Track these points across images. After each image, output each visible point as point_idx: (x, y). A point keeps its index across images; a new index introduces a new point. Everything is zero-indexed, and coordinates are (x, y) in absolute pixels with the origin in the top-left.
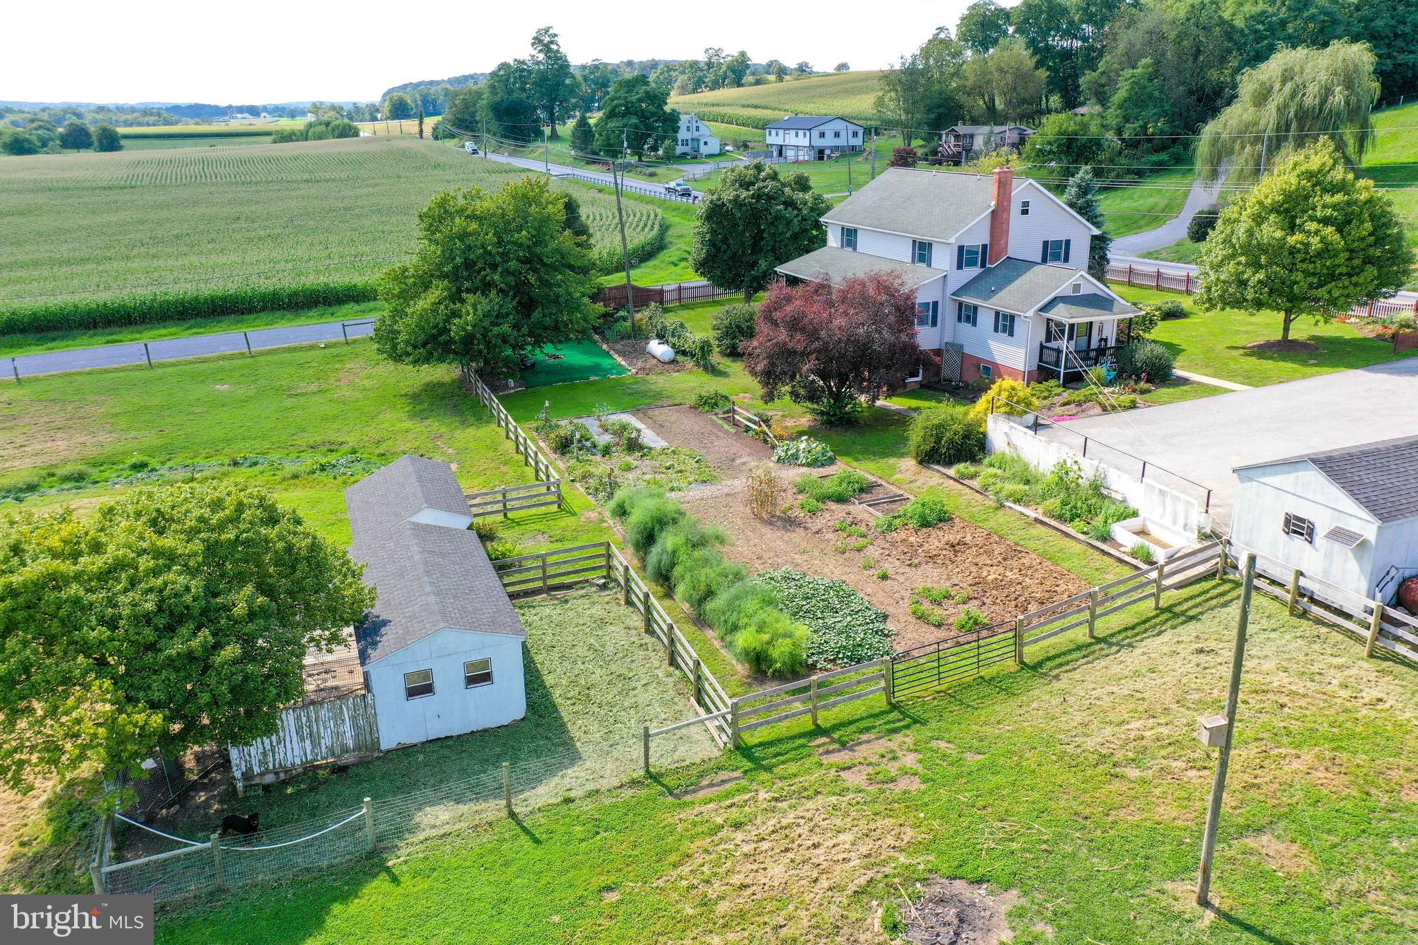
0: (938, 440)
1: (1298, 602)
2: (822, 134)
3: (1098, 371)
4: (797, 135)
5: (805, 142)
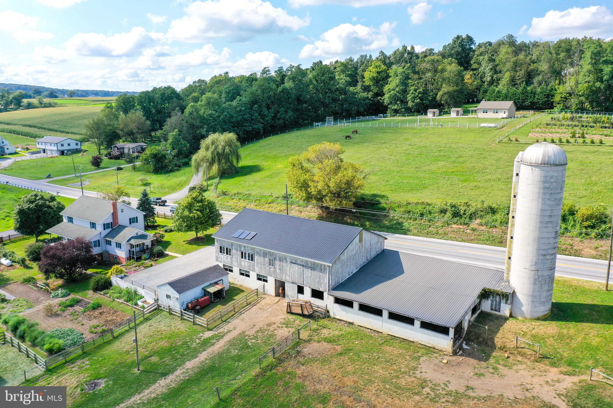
0: (99, 285)
1: (170, 312)
2: (62, 145)
3: (144, 256)
4: (51, 145)
5: (55, 148)
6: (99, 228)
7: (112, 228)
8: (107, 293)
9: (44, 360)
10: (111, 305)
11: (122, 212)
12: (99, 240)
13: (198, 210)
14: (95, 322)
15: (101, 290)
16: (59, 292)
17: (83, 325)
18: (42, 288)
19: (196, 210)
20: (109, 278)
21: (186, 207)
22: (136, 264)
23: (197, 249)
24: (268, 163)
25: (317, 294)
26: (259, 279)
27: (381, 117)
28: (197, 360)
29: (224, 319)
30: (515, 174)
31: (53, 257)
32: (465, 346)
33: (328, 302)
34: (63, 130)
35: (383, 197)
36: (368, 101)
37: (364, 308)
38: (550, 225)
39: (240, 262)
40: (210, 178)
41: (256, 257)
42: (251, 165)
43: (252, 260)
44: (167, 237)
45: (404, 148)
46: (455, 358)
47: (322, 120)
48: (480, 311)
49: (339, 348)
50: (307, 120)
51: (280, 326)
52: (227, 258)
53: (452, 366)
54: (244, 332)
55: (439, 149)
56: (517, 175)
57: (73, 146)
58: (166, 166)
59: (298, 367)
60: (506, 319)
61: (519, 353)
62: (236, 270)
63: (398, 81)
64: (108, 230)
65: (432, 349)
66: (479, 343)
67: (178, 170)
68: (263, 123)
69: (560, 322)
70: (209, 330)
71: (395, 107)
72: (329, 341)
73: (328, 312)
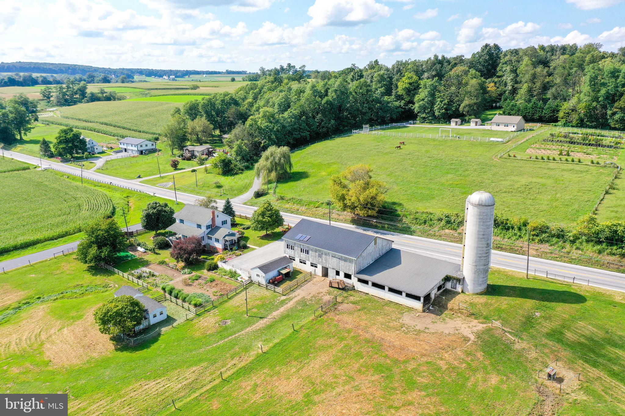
0: (210, 267)
1: (259, 285)
2: (141, 146)
3: (235, 248)
4: (132, 146)
6: (204, 229)
7: (212, 228)
8: (217, 272)
9: (193, 310)
10: (222, 280)
11: (218, 217)
12: (203, 237)
15: (213, 270)
16: (185, 271)
17: (208, 291)
18: (173, 268)
19: (267, 217)
20: (216, 263)
22: (230, 253)
24: (314, 170)
25: (348, 276)
26: (312, 266)
27: (411, 124)
28: (279, 311)
29: (292, 289)
31: (181, 249)
32: (431, 308)
33: (354, 281)
34: (135, 128)
36: (400, 109)
37: (375, 285)
39: (300, 255)
40: (270, 182)
41: (310, 252)
42: (301, 171)
43: (308, 254)
44: (247, 233)
46: (424, 314)
47: (359, 127)
48: (444, 288)
49: (359, 307)
50: (347, 126)
51: (325, 294)
52: (292, 252)
53: (421, 317)
54: (304, 297)
56: (467, 209)
57: (150, 147)
58: (232, 170)
59: (336, 316)
60: (459, 293)
61: (460, 312)
62: (297, 260)
63: (427, 93)
64: (209, 230)
65: (411, 309)
66: (440, 307)
67: (241, 173)
68: (309, 131)
69: (489, 296)
70: (283, 295)
72: (353, 303)
73: (354, 287)
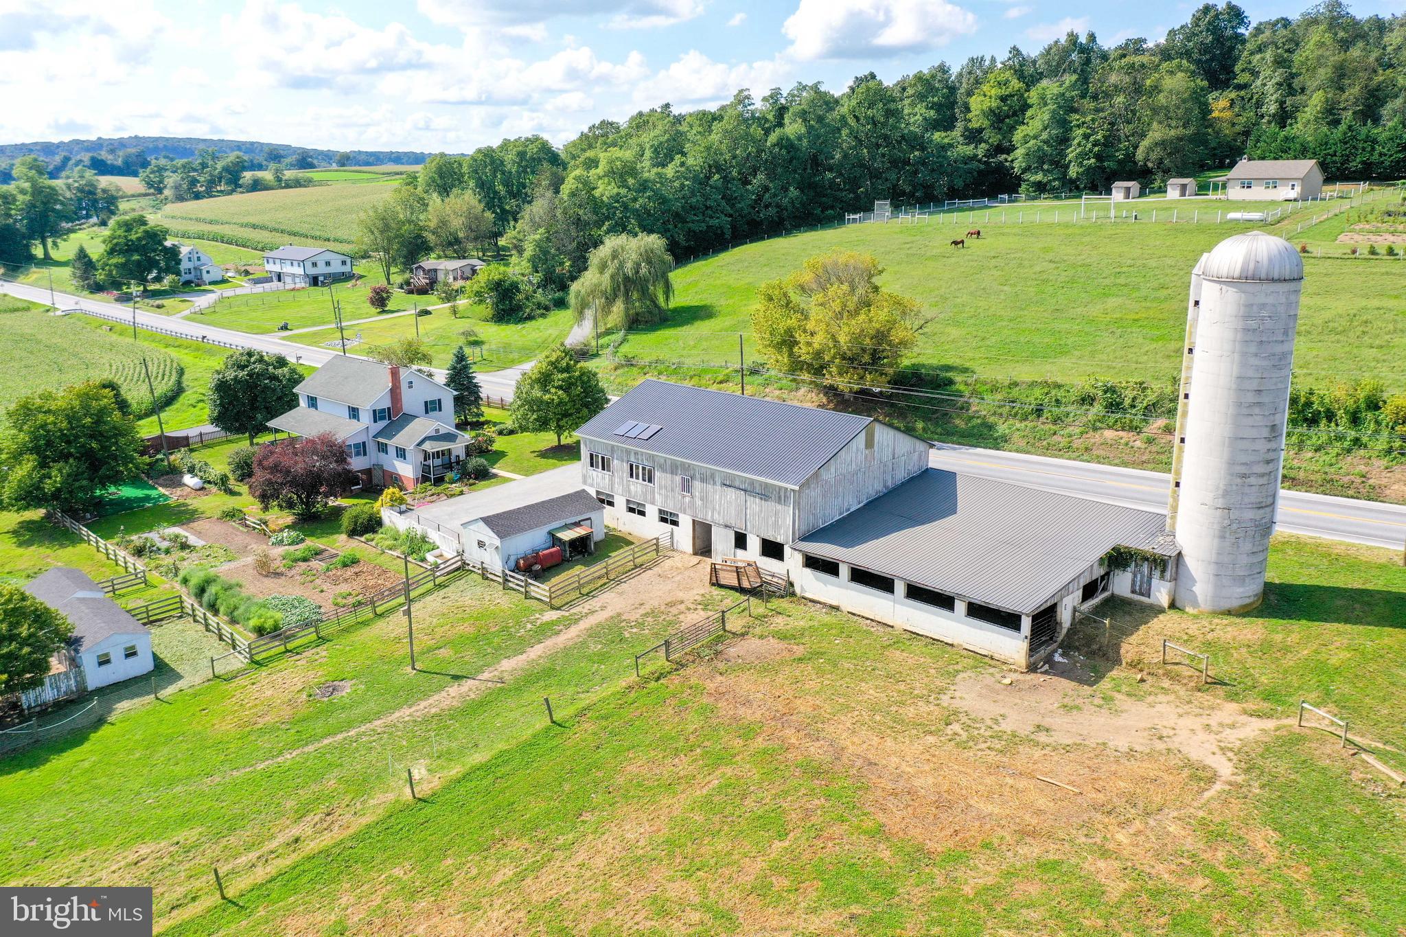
0: (356, 525)
1: (485, 574)
2: (314, 265)
3: (449, 475)
4: (292, 264)
5: (300, 271)
6: (366, 418)
7: (390, 418)
8: (372, 540)
9: (247, 643)
10: (378, 561)
11: (410, 387)
12: (364, 443)
13: (560, 387)
14: (344, 588)
15: (361, 535)
16: (285, 535)
17: (322, 591)
18: (254, 528)
19: (556, 388)
20: (378, 512)
21: (538, 381)
22: (434, 490)
23: (555, 467)
24: (731, 302)
25: (772, 549)
26: (663, 520)
27: (1003, 201)
28: (524, 656)
29: (585, 591)
30: (1191, 303)
31: (275, 468)
32: (1058, 658)
33: (792, 566)
34: (318, 233)
35: (965, 370)
36: (975, 164)
37: (861, 576)
38: (1257, 410)
39: (628, 486)
40: (608, 332)
41: (657, 474)
42: (696, 304)
43: (650, 481)
44: (500, 444)
45: (1038, 269)
46: (1032, 676)
47: (864, 206)
48: (1106, 594)
49: (799, 651)
50: (832, 207)
51: (692, 606)
52: (603, 478)
53: (1020, 690)
54: (619, 615)
55: (1118, 270)
56: (1197, 303)
57: (336, 268)
58: (519, 308)
59: (712, 678)
60: (1160, 611)
61: (1167, 674)
62: (620, 502)
63: (1046, 117)
64: (382, 424)
65: (987, 660)
66: (1091, 654)
67: (543, 316)
68: (731, 216)
69: (1274, 621)
70: (553, 608)
71: (1039, 177)
72: (782, 636)
73: (792, 585)
